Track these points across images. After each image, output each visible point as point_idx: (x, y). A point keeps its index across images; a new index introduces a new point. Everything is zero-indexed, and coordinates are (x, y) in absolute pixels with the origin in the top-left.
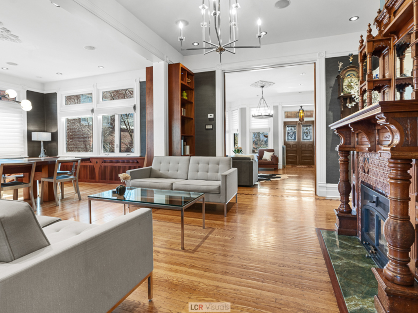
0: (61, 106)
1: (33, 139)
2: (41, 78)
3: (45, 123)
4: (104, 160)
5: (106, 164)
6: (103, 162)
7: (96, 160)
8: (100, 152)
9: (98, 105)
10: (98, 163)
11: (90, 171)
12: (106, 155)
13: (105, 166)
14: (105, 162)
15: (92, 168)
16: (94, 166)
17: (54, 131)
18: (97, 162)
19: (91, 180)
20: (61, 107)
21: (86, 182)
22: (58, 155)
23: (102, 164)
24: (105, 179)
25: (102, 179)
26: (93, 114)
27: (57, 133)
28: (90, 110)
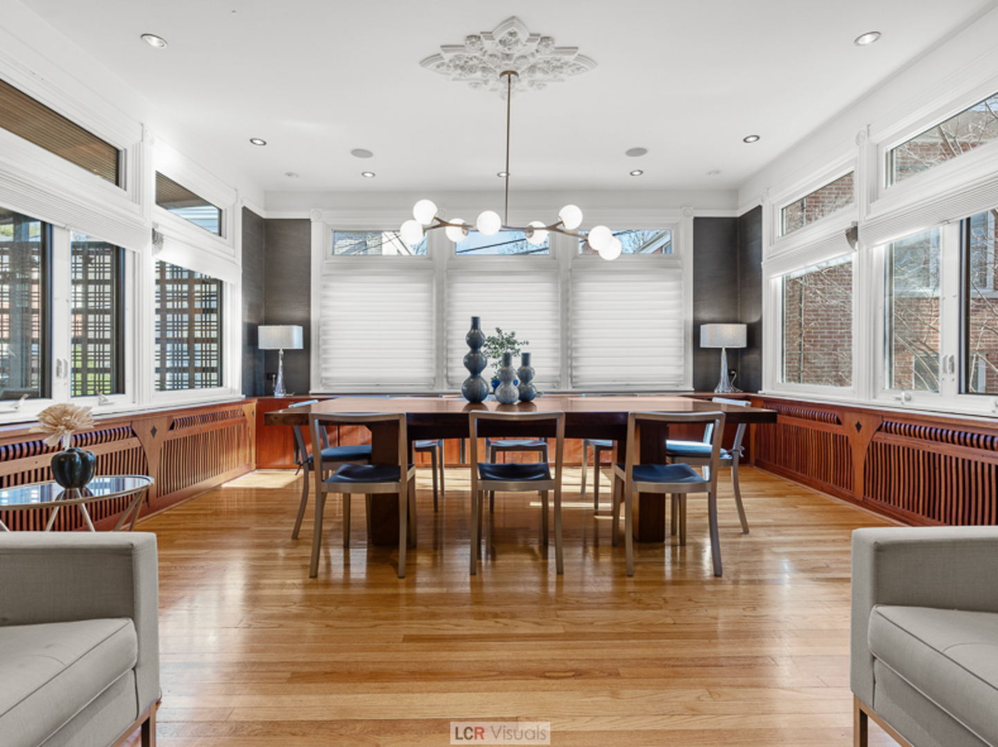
0: (772, 243)
1: (702, 345)
2: (718, 172)
3: (739, 299)
4: (885, 422)
5: (892, 439)
6: (879, 429)
7: (855, 419)
8: (879, 389)
9: (873, 205)
10: (863, 429)
11: (836, 456)
12: (899, 399)
13: (888, 447)
14: (888, 430)
15: (843, 444)
16: (850, 441)
17: (754, 319)
18: (859, 426)
19: (838, 488)
20: (770, 245)
21: (822, 490)
22: (761, 389)
23: (878, 435)
24: (888, 498)
25: (874, 496)
26: (857, 244)
27: (760, 323)
28: (844, 232)
